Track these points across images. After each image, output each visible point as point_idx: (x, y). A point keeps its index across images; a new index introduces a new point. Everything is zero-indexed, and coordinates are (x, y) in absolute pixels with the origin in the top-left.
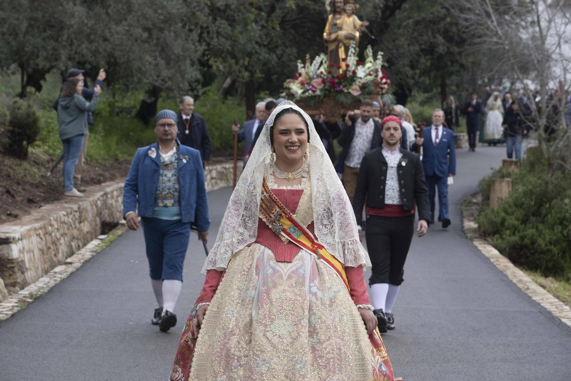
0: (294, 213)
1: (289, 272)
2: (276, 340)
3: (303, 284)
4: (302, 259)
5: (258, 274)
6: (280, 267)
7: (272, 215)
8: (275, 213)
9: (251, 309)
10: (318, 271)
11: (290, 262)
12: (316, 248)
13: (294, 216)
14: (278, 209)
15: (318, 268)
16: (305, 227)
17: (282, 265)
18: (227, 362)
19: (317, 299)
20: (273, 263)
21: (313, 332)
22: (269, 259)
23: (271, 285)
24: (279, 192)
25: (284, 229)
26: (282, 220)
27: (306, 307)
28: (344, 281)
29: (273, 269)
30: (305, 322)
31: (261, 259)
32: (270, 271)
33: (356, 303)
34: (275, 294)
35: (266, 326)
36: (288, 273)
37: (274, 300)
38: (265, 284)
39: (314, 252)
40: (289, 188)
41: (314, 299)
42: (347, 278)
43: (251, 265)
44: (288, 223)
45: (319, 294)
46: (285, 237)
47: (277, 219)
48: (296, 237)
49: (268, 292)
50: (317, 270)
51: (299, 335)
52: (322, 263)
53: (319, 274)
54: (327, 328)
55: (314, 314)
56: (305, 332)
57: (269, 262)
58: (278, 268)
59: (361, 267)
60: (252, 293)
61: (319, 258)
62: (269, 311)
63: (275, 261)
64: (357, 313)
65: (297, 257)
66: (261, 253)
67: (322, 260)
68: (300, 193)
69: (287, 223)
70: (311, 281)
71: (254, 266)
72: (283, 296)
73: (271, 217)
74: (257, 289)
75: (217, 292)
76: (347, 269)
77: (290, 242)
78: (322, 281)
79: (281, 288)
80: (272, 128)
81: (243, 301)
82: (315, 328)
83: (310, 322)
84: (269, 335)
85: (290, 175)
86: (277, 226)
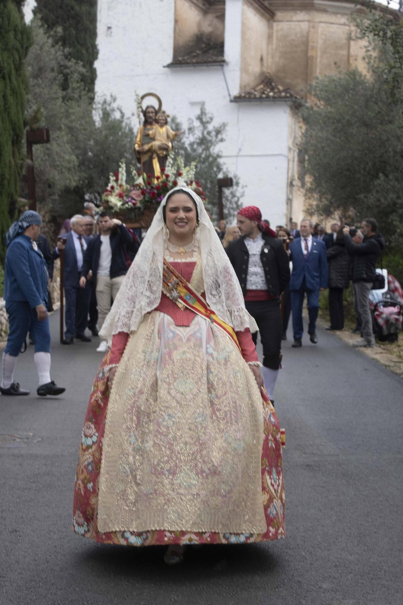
0: (189, 283)
1: (188, 335)
2: (179, 397)
3: (200, 346)
4: (198, 323)
5: (160, 338)
6: (180, 331)
7: (169, 284)
8: (173, 282)
9: (156, 369)
10: (213, 334)
11: (188, 326)
12: (209, 313)
13: (189, 286)
14: (175, 279)
15: (212, 331)
16: (198, 295)
17: (181, 329)
19: (213, 359)
20: (173, 327)
21: (211, 387)
22: (169, 325)
23: (172, 347)
24: (175, 265)
25: (181, 296)
26: (179, 288)
27: (204, 366)
28: (235, 342)
29: (173, 332)
30: (204, 380)
31: (161, 324)
32: (171, 335)
34: (176, 355)
35: (169, 384)
36: (187, 337)
37: (175, 361)
38: (166, 346)
39: (208, 317)
40: (184, 260)
41: (210, 359)
42: (238, 340)
43: (153, 331)
44: (185, 291)
45: (215, 354)
46: (181, 304)
47: (175, 287)
48: (191, 304)
49: (170, 354)
51: (200, 391)
52: (215, 327)
53: (214, 337)
54: (223, 384)
55: (211, 372)
56: (204, 389)
57: (169, 327)
58: (177, 332)
60: (155, 355)
61: (212, 322)
62: (172, 371)
63: (174, 326)
65: (194, 322)
66: (162, 319)
67: (215, 324)
68: (192, 265)
69: (183, 292)
70: (207, 342)
71: (156, 330)
72: (184, 357)
73: (168, 286)
74: (160, 351)
75: (124, 355)
76: (237, 333)
77: (186, 308)
78: (217, 343)
79: (181, 350)
80: (164, 207)
81: (148, 362)
82: (212, 385)
83: (208, 379)
84: (173, 392)
85: (182, 249)
86: (175, 294)
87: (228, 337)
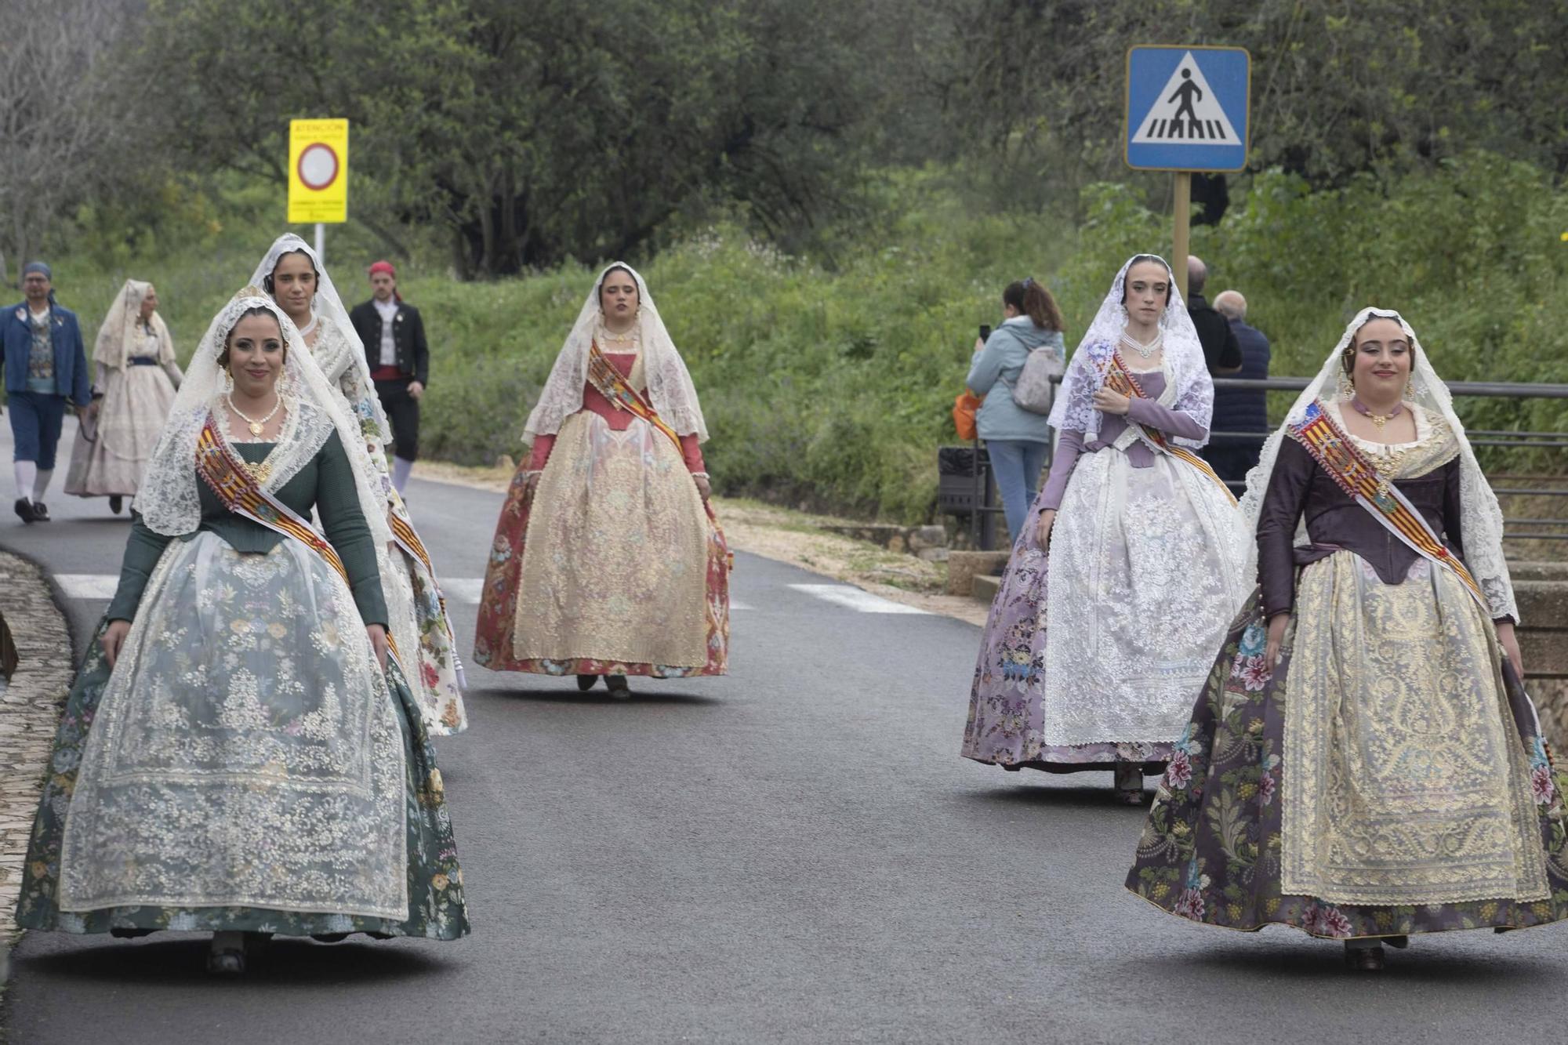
0: (627, 378)
1: (624, 440)
2: (612, 512)
3: (638, 454)
4: (636, 427)
5: (591, 443)
7: (604, 380)
8: (607, 377)
9: (587, 479)
12: (650, 415)
13: (627, 382)
14: (610, 374)
15: (653, 436)
16: (638, 393)
17: (616, 433)
18: (565, 534)
19: (652, 469)
20: (606, 431)
21: (648, 503)
24: (611, 356)
25: (617, 393)
26: (616, 385)
27: (642, 476)
28: (679, 449)
30: (641, 493)
31: (594, 427)
32: (604, 440)
33: (691, 471)
34: (610, 465)
36: (622, 442)
38: (599, 452)
39: (649, 419)
40: (622, 352)
41: (649, 469)
42: (682, 446)
43: (584, 434)
44: (621, 388)
45: (654, 464)
46: (617, 403)
47: (610, 383)
48: (629, 403)
49: (602, 462)
50: (652, 440)
52: (656, 430)
53: (654, 442)
54: (663, 498)
55: (650, 484)
56: (640, 503)
59: (694, 436)
60: (587, 462)
61: (653, 426)
64: (692, 482)
65: (631, 425)
66: (593, 419)
68: (632, 357)
69: (619, 389)
70: (647, 449)
71: (587, 434)
72: (618, 466)
74: (592, 458)
75: (549, 461)
76: (681, 439)
77: (624, 409)
78: (657, 450)
79: (615, 458)
80: (601, 287)
81: (578, 470)
82: (650, 499)
83: (646, 493)
84: (605, 505)
85: (621, 338)
86: (611, 391)
87: (670, 444)
